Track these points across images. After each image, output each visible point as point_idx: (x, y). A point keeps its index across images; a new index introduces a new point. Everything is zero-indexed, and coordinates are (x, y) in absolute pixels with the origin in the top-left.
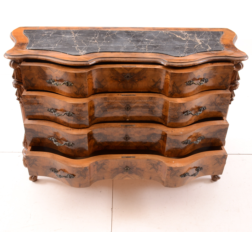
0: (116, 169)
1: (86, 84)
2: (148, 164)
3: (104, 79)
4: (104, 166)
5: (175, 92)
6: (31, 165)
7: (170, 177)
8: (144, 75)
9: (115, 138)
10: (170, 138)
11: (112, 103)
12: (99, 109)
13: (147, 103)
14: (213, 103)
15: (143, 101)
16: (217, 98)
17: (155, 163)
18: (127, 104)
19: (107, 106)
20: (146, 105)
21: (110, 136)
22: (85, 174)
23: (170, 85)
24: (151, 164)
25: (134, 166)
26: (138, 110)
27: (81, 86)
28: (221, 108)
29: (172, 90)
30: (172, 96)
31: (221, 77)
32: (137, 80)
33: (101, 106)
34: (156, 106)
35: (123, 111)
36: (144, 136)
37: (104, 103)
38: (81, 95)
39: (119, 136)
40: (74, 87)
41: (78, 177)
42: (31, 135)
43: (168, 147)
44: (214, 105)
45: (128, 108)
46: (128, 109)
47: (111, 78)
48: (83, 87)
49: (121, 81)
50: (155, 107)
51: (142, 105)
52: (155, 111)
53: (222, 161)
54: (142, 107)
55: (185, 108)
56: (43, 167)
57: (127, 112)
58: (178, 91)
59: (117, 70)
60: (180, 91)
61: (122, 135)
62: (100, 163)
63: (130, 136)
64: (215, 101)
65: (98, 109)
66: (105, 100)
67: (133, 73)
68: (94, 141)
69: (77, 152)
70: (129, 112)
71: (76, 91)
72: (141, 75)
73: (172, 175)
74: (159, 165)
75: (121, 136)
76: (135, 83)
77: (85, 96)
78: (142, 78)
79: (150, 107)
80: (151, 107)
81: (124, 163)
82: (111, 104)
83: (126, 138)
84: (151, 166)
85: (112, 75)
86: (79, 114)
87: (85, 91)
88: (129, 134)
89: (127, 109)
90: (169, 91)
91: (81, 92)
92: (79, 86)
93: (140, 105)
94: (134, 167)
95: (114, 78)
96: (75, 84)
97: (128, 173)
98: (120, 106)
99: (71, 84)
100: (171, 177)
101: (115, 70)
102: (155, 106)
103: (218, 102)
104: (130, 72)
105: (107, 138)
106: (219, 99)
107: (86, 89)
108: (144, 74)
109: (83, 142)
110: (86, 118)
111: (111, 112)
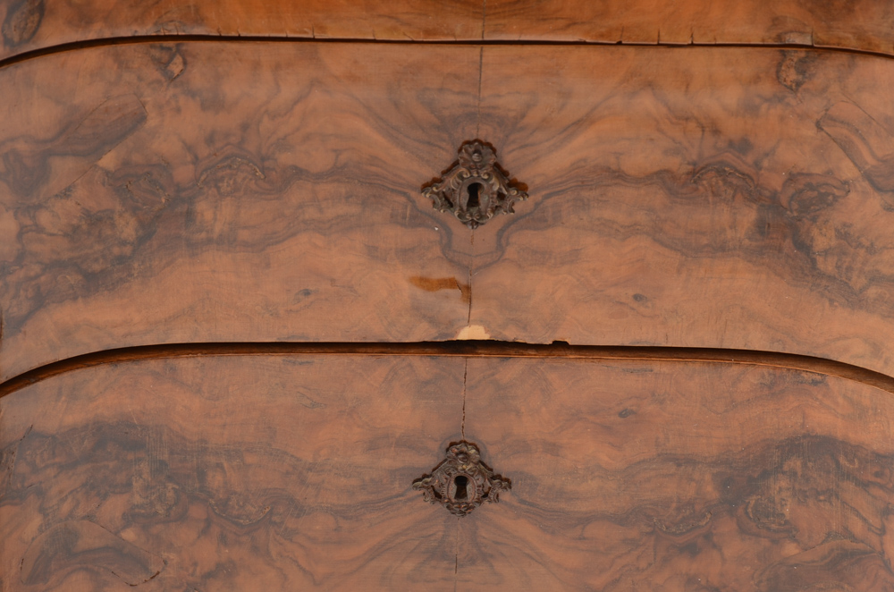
9: (314, 478)
11: (266, 123)
12: (80, 192)
13: (733, 128)
15: (676, 97)
18: (471, 132)
19: (196, 160)
20: (729, 157)
21: (249, 459)
26: (607, 214)
33: (109, 161)
34: (868, 176)
35: (416, 220)
36: (685, 461)
37: (152, 122)
39: (361, 459)
45: (474, 190)
46: (473, 201)
50: (846, 186)
51: (674, 163)
52: (844, 234)
54: (661, 177)
57: (461, 232)
61: (406, 443)
63: (501, 465)
65: (66, 193)
66: (172, 79)
68: (37, 521)
70: (487, 233)
75: (387, 462)
79: (776, 182)
80: (792, 178)
82: (245, 127)
83: (453, 488)
88: (487, 432)
89: (463, 198)
93: (643, 158)
98: (373, 160)
102: (848, 170)
105: (215, 480)
111: (244, 235)
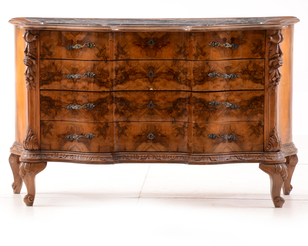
0: (139, 136)
1: (108, 45)
2: (173, 129)
3: (126, 45)
4: (126, 131)
5: (199, 54)
6: (46, 134)
7: (196, 137)
8: (168, 41)
9: (138, 105)
10: (195, 97)
11: (135, 68)
12: (120, 74)
13: (171, 68)
14: (245, 71)
15: (166, 65)
16: (249, 65)
17: (181, 126)
19: (129, 72)
20: (171, 71)
21: (133, 103)
22: (106, 132)
23: (193, 47)
24: (177, 129)
25: (158, 131)
26: (162, 76)
27: (104, 47)
28: (255, 78)
29: (196, 52)
30: (196, 59)
31: (253, 43)
32: (161, 46)
33: (122, 71)
36: (170, 102)
37: (126, 68)
38: (102, 57)
39: (142, 103)
40: (96, 48)
41: (98, 137)
42: (46, 105)
43: (194, 110)
44: (247, 74)
45: (151, 74)
47: (134, 43)
48: (105, 49)
49: (144, 47)
50: (180, 73)
51: (167, 71)
52: (180, 77)
53: (259, 131)
54: (166, 73)
55: (210, 67)
56: (59, 136)
58: (202, 53)
59: (139, 34)
60: (205, 53)
61: (146, 101)
62: (122, 126)
64: (248, 68)
66: (128, 64)
67: (156, 38)
69: (97, 115)
71: (97, 53)
72: (164, 40)
73: (199, 135)
74: (185, 128)
75: (144, 103)
76: (159, 50)
77: (107, 59)
78: (165, 44)
80: (176, 72)
81: (147, 127)
82: (133, 68)
84: (177, 131)
85: (135, 41)
86: (100, 75)
87: (107, 53)
88: (153, 100)
90: (193, 54)
91: (102, 54)
92: (100, 47)
93: (164, 71)
94: (158, 133)
95: (137, 44)
96: (97, 46)
97: (152, 143)
98: (143, 71)
99: (93, 45)
100: (198, 137)
101: (138, 35)
102: (180, 71)
103: (251, 70)
104: (153, 36)
105: (130, 105)
106: (252, 66)
107: (108, 51)
108: (168, 39)
109: (104, 102)
110: (107, 79)
111: (133, 79)
